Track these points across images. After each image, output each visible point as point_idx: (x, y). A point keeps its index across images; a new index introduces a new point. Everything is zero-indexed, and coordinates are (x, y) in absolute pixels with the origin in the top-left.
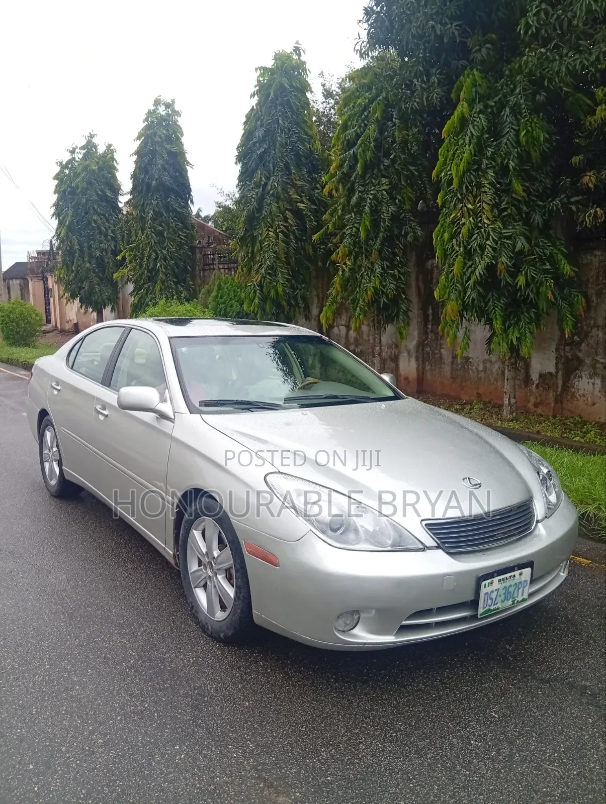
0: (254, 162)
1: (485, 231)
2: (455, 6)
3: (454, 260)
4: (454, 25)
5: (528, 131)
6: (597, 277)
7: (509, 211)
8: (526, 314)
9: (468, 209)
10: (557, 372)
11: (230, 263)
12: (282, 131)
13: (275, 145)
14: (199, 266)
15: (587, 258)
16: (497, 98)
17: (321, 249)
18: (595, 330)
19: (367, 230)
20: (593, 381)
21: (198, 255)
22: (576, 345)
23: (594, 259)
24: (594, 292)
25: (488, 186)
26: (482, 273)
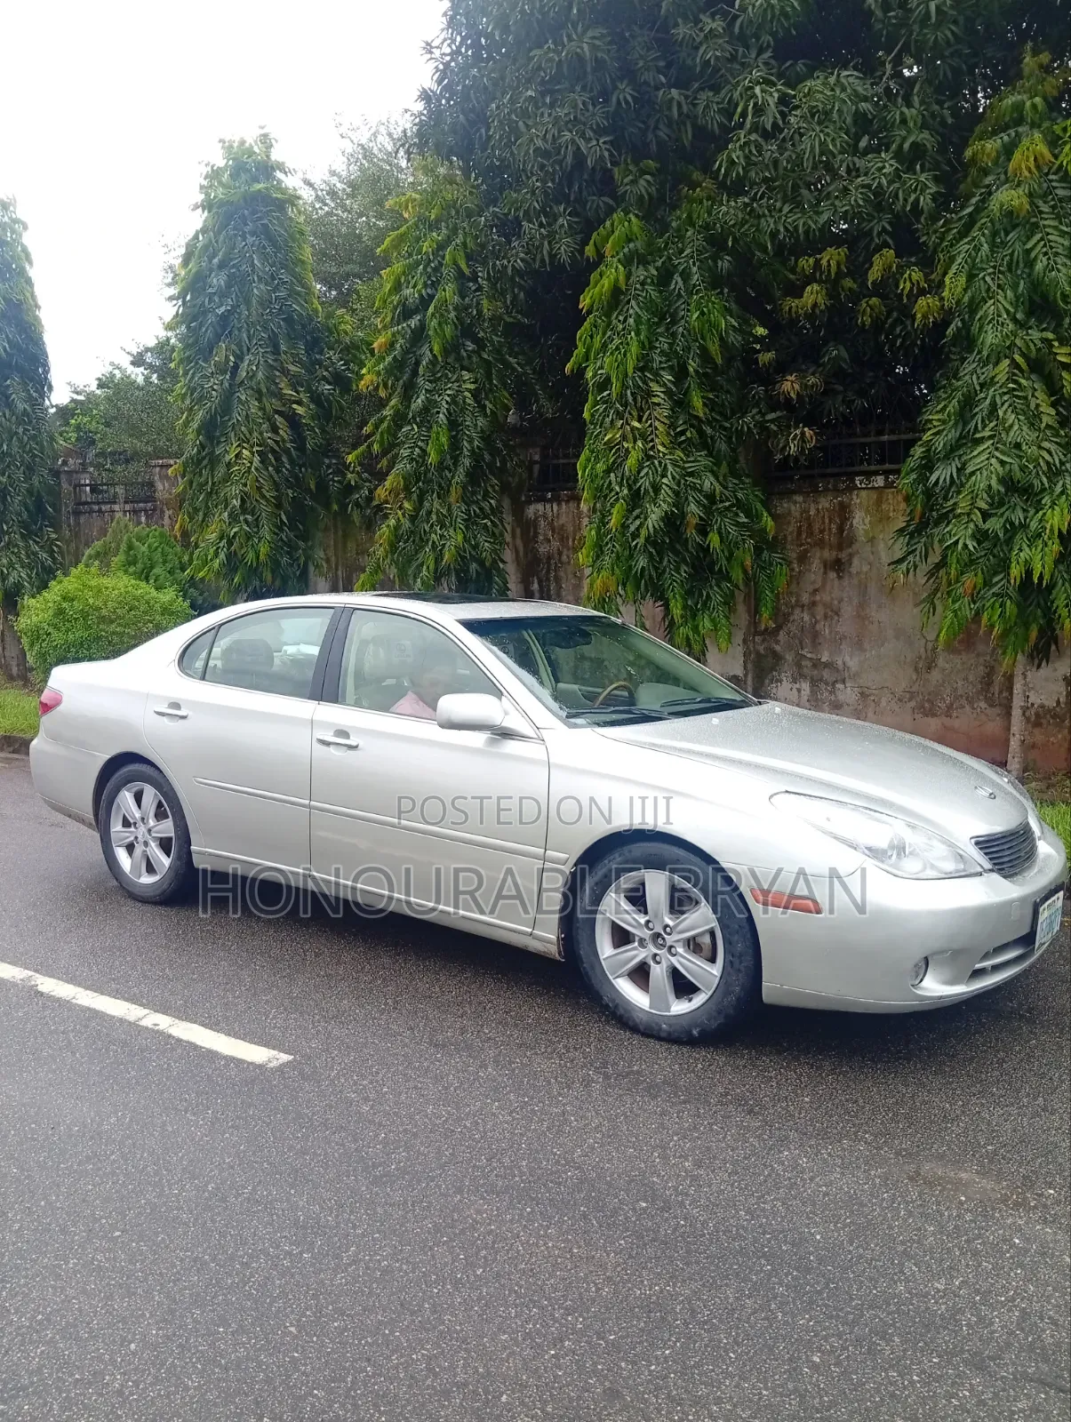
0: (211, 328)
1: (660, 463)
2: (603, 113)
3: (612, 506)
4: (601, 141)
5: (703, 313)
6: (799, 534)
7: (688, 434)
8: (715, 588)
9: (633, 429)
10: (746, 675)
11: (137, 502)
12: (260, 279)
13: (248, 303)
14: (67, 506)
15: (784, 506)
16: (659, 264)
17: (334, 481)
18: (797, 611)
19: (441, 452)
20: (798, 686)
21: (65, 485)
22: (772, 633)
23: (793, 508)
24: (794, 555)
25: (662, 395)
26: (657, 526)
